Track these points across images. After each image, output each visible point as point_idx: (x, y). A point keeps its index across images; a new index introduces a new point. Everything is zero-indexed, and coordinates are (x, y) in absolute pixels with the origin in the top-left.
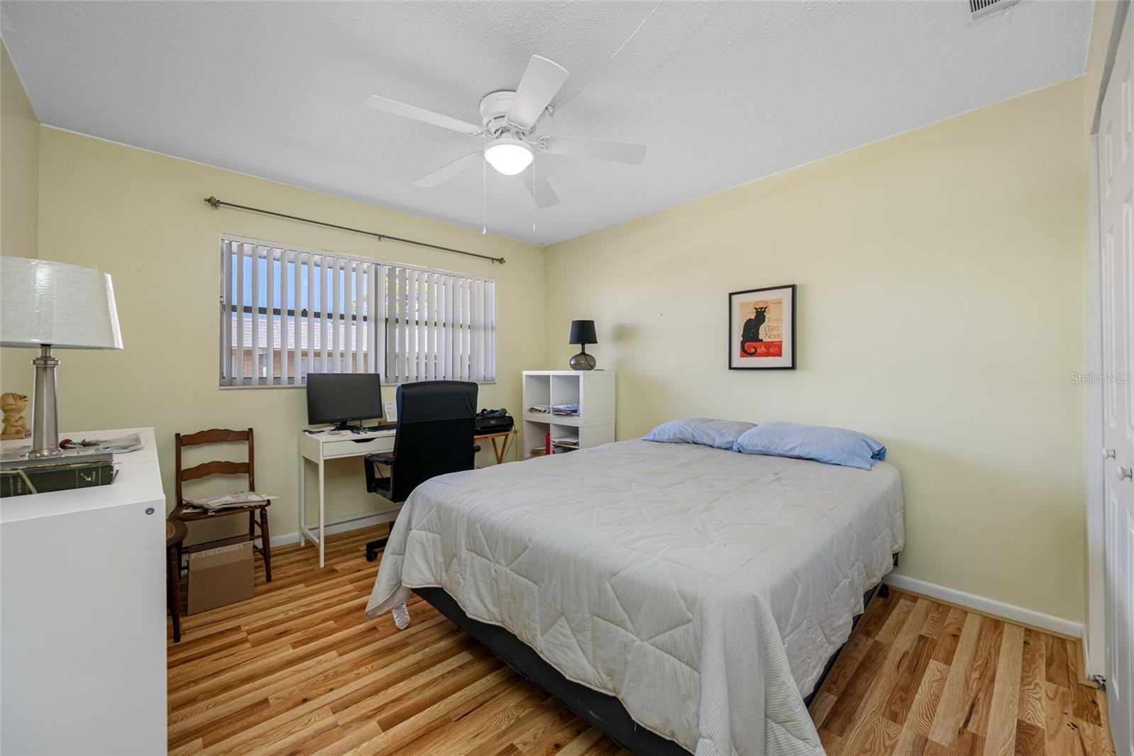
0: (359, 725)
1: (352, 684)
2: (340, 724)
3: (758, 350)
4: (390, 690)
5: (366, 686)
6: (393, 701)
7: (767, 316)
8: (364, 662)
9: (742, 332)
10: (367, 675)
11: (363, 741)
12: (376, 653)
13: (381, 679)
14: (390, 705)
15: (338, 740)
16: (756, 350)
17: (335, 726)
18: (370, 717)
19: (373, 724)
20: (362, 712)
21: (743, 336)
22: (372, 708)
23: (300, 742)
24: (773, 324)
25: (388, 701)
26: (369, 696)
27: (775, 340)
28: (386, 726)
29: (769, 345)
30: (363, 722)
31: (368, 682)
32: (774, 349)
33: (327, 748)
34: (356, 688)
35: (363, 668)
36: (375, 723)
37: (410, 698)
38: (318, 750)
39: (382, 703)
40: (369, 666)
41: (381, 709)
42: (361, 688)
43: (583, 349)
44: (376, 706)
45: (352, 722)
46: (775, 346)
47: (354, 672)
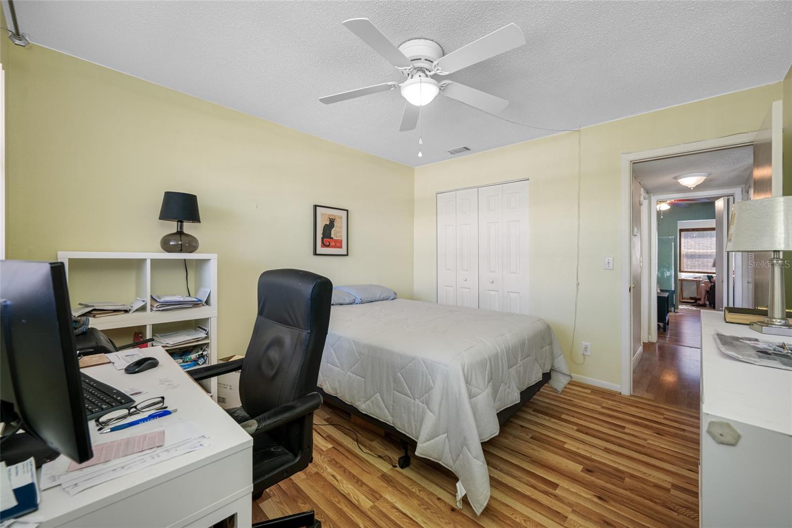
0: (564, 499)
1: (537, 520)
2: (571, 509)
3: (331, 244)
4: (528, 493)
5: (533, 509)
6: (536, 489)
7: (335, 224)
8: (510, 523)
9: (322, 232)
10: (522, 514)
11: (572, 492)
12: (496, 519)
13: (521, 503)
14: (539, 489)
15: (582, 505)
16: (330, 244)
17: (574, 511)
18: (555, 496)
19: (558, 492)
20: (555, 501)
21: (323, 234)
22: (548, 497)
23: (599, 525)
24: (338, 229)
25: (537, 492)
26: (540, 503)
27: (339, 239)
28: (555, 486)
29: (336, 241)
30: (561, 498)
31: (529, 510)
32: (338, 244)
33: (589, 507)
34: (538, 515)
35: (518, 520)
36: (557, 491)
37: (528, 481)
38: (594, 511)
39: (541, 494)
40: (513, 517)
41: (545, 493)
42: (536, 511)
43: (181, 227)
44: (545, 496)
45: (565, 504)
46: (339, 242)
47: (524, 524)
